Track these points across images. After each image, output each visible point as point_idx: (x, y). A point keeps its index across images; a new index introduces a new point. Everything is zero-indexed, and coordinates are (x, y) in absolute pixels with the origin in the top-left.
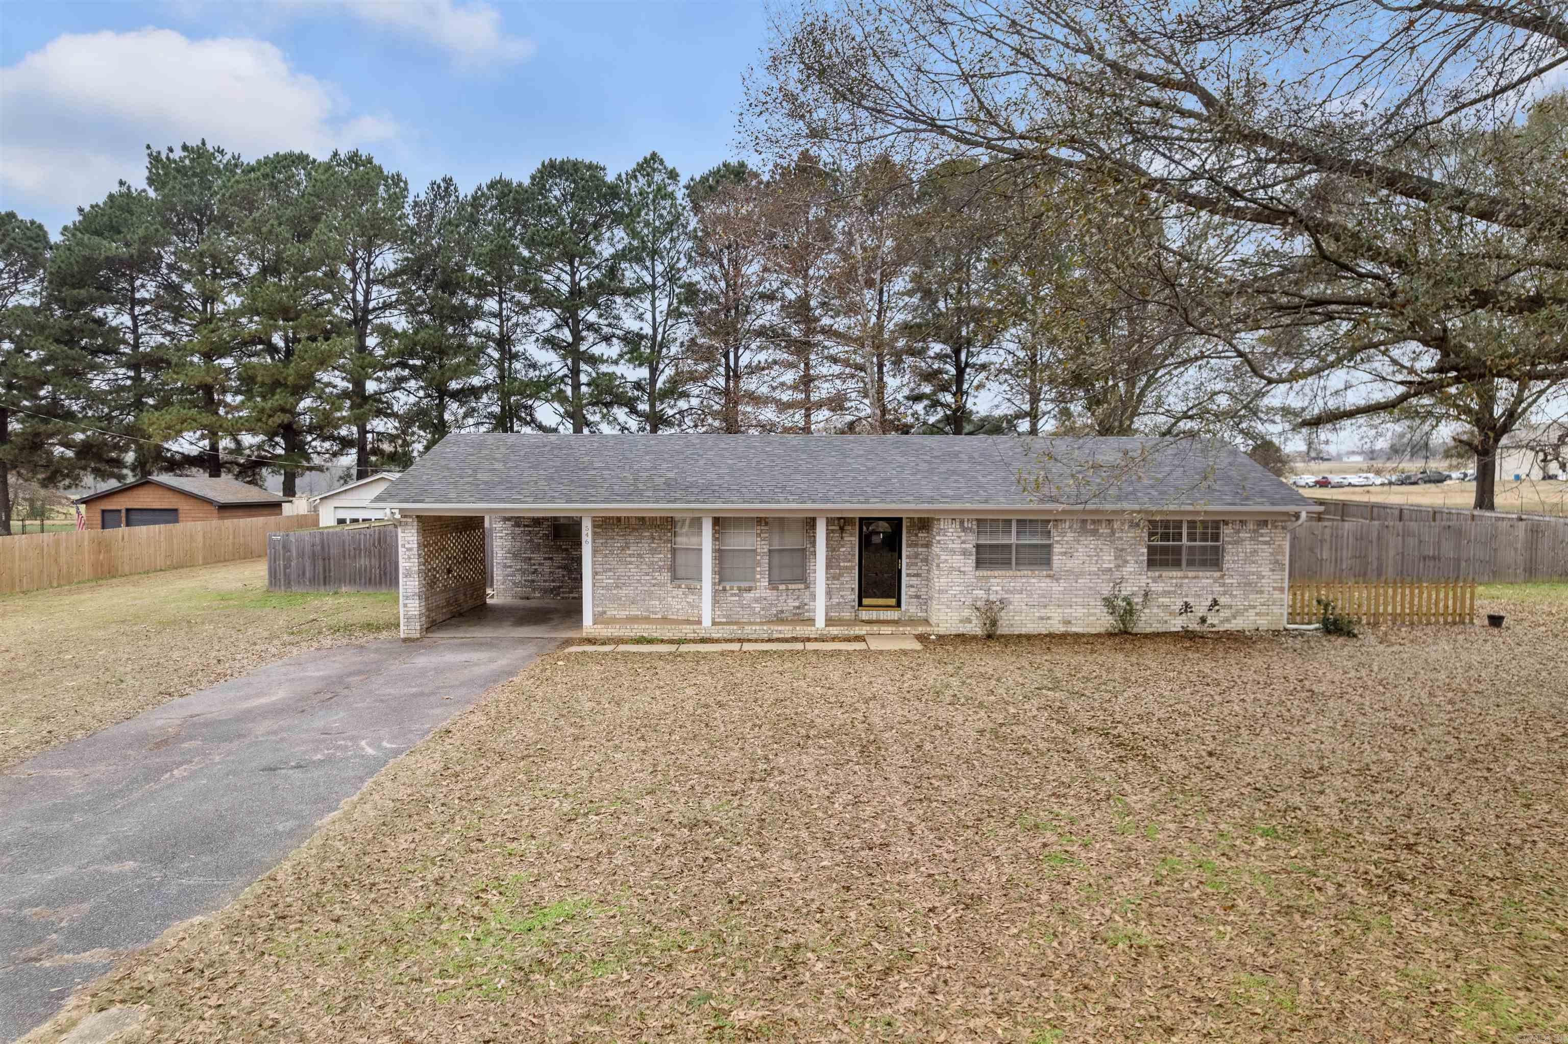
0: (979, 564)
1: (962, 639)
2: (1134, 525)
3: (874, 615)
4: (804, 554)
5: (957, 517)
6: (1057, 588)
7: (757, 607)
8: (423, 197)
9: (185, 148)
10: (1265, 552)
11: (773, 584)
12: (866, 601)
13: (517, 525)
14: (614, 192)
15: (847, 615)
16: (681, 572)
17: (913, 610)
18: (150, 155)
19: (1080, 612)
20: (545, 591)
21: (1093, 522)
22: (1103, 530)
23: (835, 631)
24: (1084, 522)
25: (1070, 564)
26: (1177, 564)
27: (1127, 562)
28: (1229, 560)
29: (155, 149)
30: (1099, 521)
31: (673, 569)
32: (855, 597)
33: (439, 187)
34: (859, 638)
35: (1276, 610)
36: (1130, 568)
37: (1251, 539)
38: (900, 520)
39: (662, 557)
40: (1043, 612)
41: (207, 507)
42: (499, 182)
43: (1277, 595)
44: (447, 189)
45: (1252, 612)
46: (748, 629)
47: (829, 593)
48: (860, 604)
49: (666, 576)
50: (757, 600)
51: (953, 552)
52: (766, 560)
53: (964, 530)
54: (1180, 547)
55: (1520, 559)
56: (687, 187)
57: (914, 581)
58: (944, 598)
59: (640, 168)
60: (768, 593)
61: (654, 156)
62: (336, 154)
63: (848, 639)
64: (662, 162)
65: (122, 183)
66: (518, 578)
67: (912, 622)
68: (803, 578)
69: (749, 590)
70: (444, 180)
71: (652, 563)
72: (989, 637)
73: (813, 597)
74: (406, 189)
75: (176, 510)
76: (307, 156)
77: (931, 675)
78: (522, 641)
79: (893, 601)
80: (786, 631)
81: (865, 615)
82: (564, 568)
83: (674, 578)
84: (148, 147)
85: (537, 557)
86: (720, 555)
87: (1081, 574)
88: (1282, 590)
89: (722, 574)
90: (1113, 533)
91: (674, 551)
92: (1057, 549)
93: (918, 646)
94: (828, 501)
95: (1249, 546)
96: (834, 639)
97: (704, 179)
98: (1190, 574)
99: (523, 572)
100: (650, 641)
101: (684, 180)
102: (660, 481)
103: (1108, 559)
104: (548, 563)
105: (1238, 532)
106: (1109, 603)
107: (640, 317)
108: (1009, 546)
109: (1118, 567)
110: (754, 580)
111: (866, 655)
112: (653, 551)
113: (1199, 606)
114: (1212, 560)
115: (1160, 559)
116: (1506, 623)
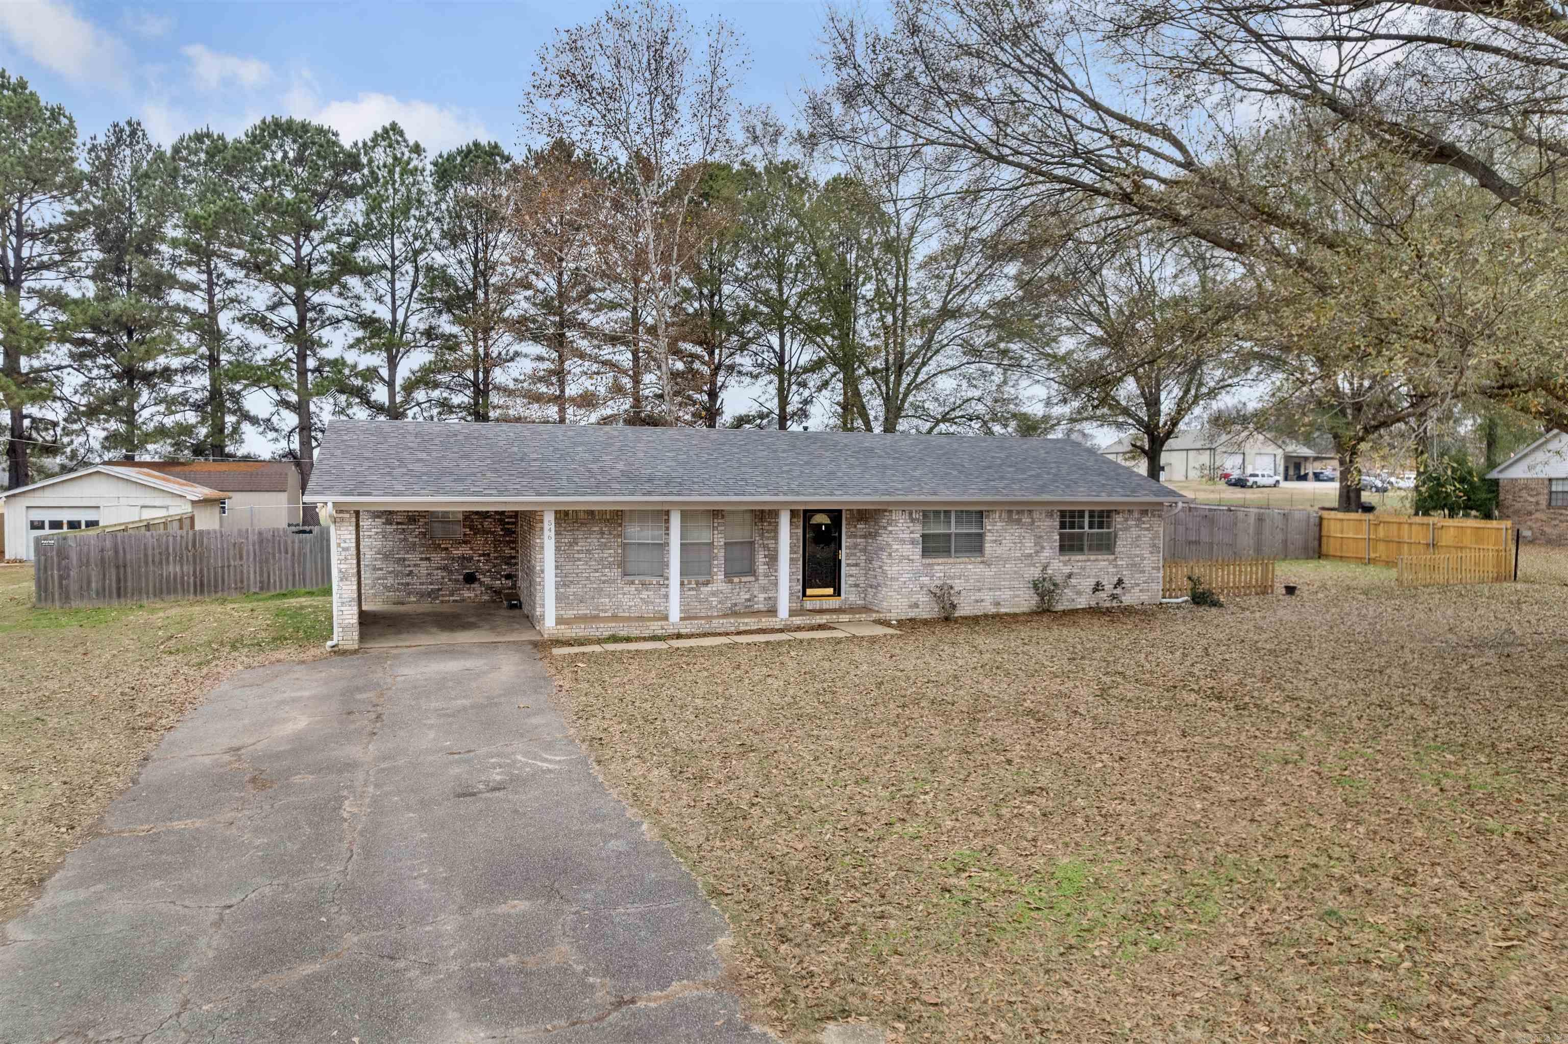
0: (926, 552)
1: (920, 622)
2: (1050, 514)
3: (820, 604)
4: (753, 547)
5: (906, 507)
6: (989, 572)
7: (714, 600)
8: (101, 140)
10: (1146, 537)
11: (729, 576)
12: (809, 592)
13: (389, 522)
14: (352, 162)
15: (793, 605)
16: (630, 568)
17: (856, 598)
19: (1008, 594)
20: (422, 595)
21: (1018, 512)
22: (1026, 520)
23: (798, 621)
24: (1010, 512)
25: (999, 551)
26: (1081, 550)
27: (1043, 548)
28: (1121, 546)
30: (1023, 511)
31: (623, 564)
32: (800, 587)
33: (122, 131)
34: (829, 627)
35: (1154, 586)
36: (1048, 553)
37: (1137, 526)
38: (840, 512)
39: (612, 553)
40: (978, 596)
43: (1155, 573)
44: (133, 133)
45: (1137, 589)
46: (715, 622)
48: (804, 595)
49: (616, 572)
50: (714, 594)
51: (903, 542)
52: (722, 554)
53: (912, 520)
54: (1083, 534)
55: (1251, 542)
56: (435, 164)
57: (854, 570)
58: (896, 585)
59: (379, 138)
60: (725, 587)
61: (394, 127)
63: (812, 628)
64: (401, 133)
66: (390, 581)
67: (860, 609)
68: (752, 570)
69: (707, 584)
70: (129, 123)
71: (602, 559)
72: (947, 619)
73: (764, 589)
74: (72, 127)
79: (830, 591)
80: (752, 623)
81: (809, 604)
82: (445, 568)
83: (625, 574)
85: (413, 557)
87: (1006, 560)
88: (1158, 569)
90: (1033, 522)
91: (624, 546)
92: (989, 537)
93: (888, 631)
94: (791, 493)
95: (1134, 532)
96: (799, 629)
97: (451, 158)
98: (1092, 558)
99: (396, 574)
100: (628, 640)
101: (431, 155)
102: (615, 473)
103: (1029, 546)
104: (424, 564)
105: (1126, 520)
106: (1034, 585)
107: (379, 299)
108: (949, 535)
109: (1037, 552)
110: (710, 573)
112: (604, 546)
113: (1108, 583)
114: (1106, 545)
115: (1069, 545)
116: (1297, 592)
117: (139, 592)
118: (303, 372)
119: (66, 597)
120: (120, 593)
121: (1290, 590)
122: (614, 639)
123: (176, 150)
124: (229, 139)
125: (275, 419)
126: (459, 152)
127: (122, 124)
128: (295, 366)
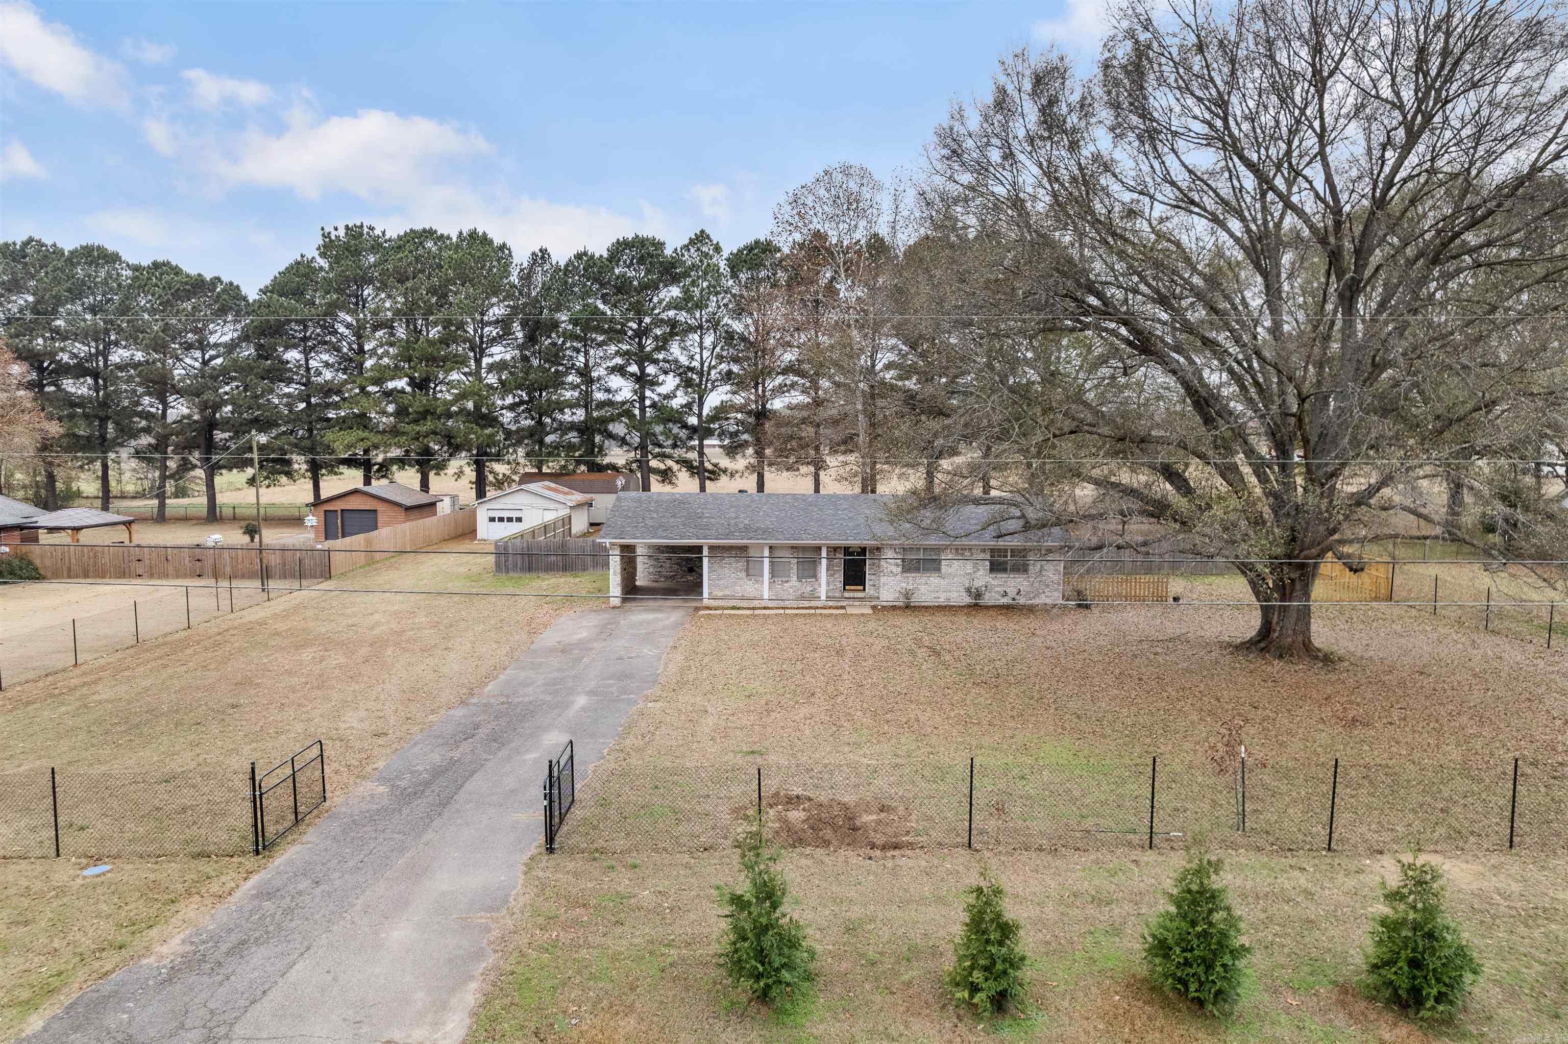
0: (904, 570)
1: (894, 608)
2: (984, 551)
3: (851, 595)
4: (815, 563)
5: (893, 546)
6: (943, 582)
7: (791, 591)
8: (524, 262)
9: (347, 227)
10: (1051, 565)
11: (799, 579)
12: (847, 588)
14: (672, 263)
15: (837, 594)
16: (751, 572)
17: (872, 592)
18: (323, 235)
19: (955, 594)
20: (666, 577)
21: (962, 550)
22: (967, 554)
23: (830, 603)
24: (957, 550)
25: (950, 570)
26: (1005, 570)
27: (979, 569)
28: (1032, 569)
29: (327, 230)
30: (965, 550)
31: (747, 570)
32: (842, 585)
33: (537, 256)
34: (843, 607)
35: (1055, 594)
36: (981, 573)
37: (1043, 559)
38: (865, 548)
39: (741, 564)
40: (937, 595)
41: (396, 508)
42: (585, 254)
43: (1056, 587)
44: (543, 257)
45: (1042, 596)
46: (787, 603)
47: (828, 584)
48: (844, 589)
49: (743, 574)
50: (791, 587)
51: (891, 564)
52: (796, 566)
53: (896, 553)
54: (1006, 563)
56: (728, 260)
57: (873, 577)
58: (886, 587)
59: (692, 242)
60: (797, 584)
61: (702, 232)
62: (461, 233)
63: (837, 608)
64: (708, 237)
65: (302, 256)
66: (651, 570)
67: (871, 598)
68: (815, 576)
69: (787, 582)
70: (541, 250)
71: (737, 567)
72: (907, 607)
73: (820, 585)
74: (510, 255)
75: (375, 511)
76: (436, 232)
77: (872, 625)
78: (674, 608)
79: (861, 588)
80: (806, 604)
81: (846, 595)
82: (678, 564)
83: (748, 575)
84: (323, 229)
86: (772, 564)
87: (954, 577)
88: (1059, 583)
89: (773, 574)
90: (972, 556)
91: (748, 563)
92: (943, 563)
93: (870, 612)
94: (827, 539)
95: (1042, 562)
96: (830, 608)
97: (740, 251)
98: (1010, 576)
99: (655, 566)
100: (739, 609)
101: (725, 254)
102: (741, 526)
103: (969, 568)
105: (1036, 556)
106: (968, 590)
108: (919, 561)
109: (974, 572)
110: (790, 577)
111: (844, 616)
112: (737, 561)
113: (1012, 592)
114: (1022, 569)
115: (996, 567)
116: (1181, 601)
117: (538, 569)
118: (643, 409)
119: (507, 572)
120: (530, 569)
121: (1176, 599)
122: (734, 608)
123: (567, 265)
124: (597, 255)
125: (628, 437)
126: (746, 248)
127: (537, 251)
128: (637, 405)
